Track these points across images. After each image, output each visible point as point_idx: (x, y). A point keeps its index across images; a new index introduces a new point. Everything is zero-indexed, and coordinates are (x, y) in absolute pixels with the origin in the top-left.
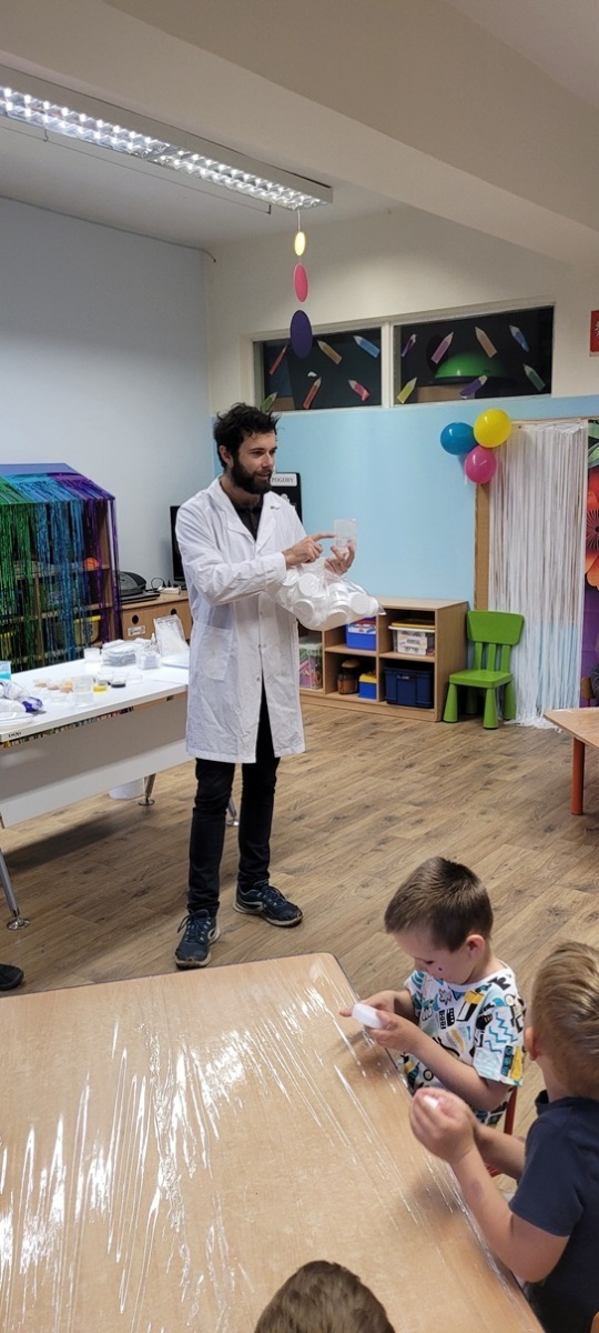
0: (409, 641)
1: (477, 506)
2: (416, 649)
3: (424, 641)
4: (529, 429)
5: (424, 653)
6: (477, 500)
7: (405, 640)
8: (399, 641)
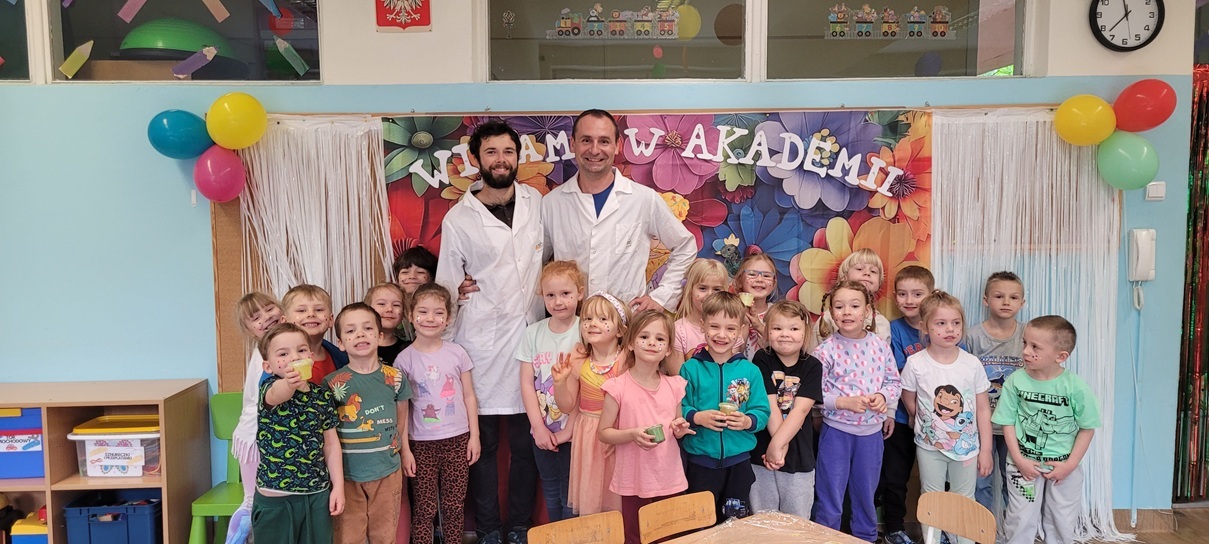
0: (108, 456)
1: (215, 236)
2: (123, 468)
3: (138, 454)
4: (293, 125)
5: (139, 472)
6: (214, 228)
7: (102, 456)
8: (89, 457)
